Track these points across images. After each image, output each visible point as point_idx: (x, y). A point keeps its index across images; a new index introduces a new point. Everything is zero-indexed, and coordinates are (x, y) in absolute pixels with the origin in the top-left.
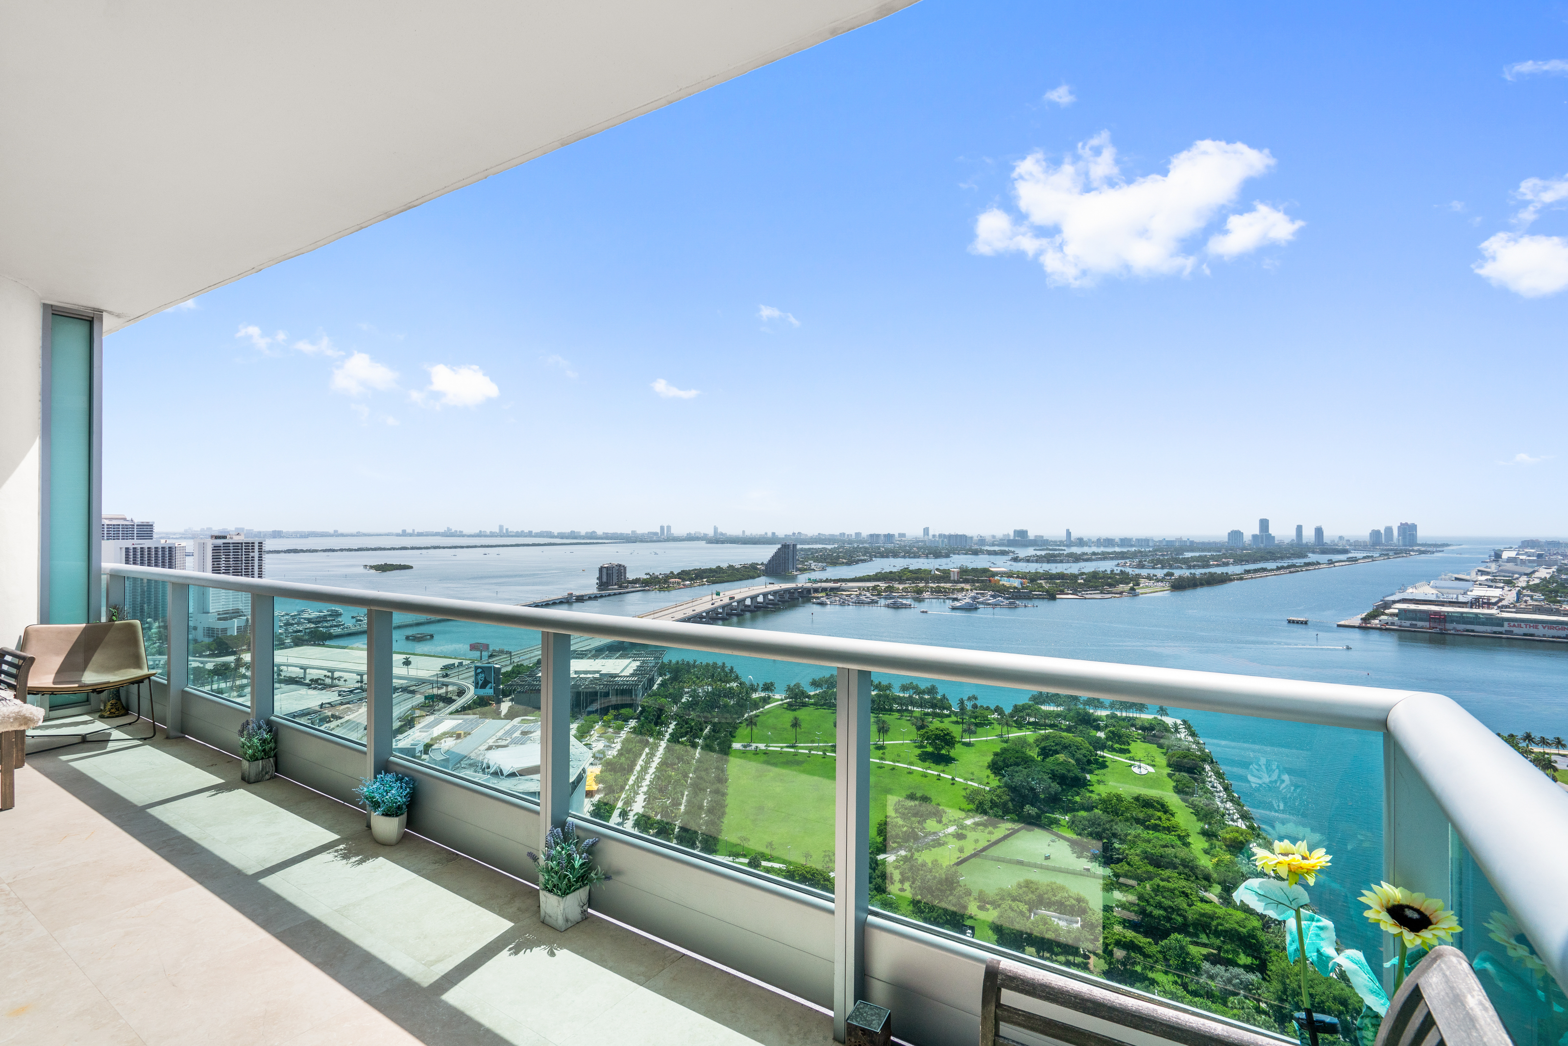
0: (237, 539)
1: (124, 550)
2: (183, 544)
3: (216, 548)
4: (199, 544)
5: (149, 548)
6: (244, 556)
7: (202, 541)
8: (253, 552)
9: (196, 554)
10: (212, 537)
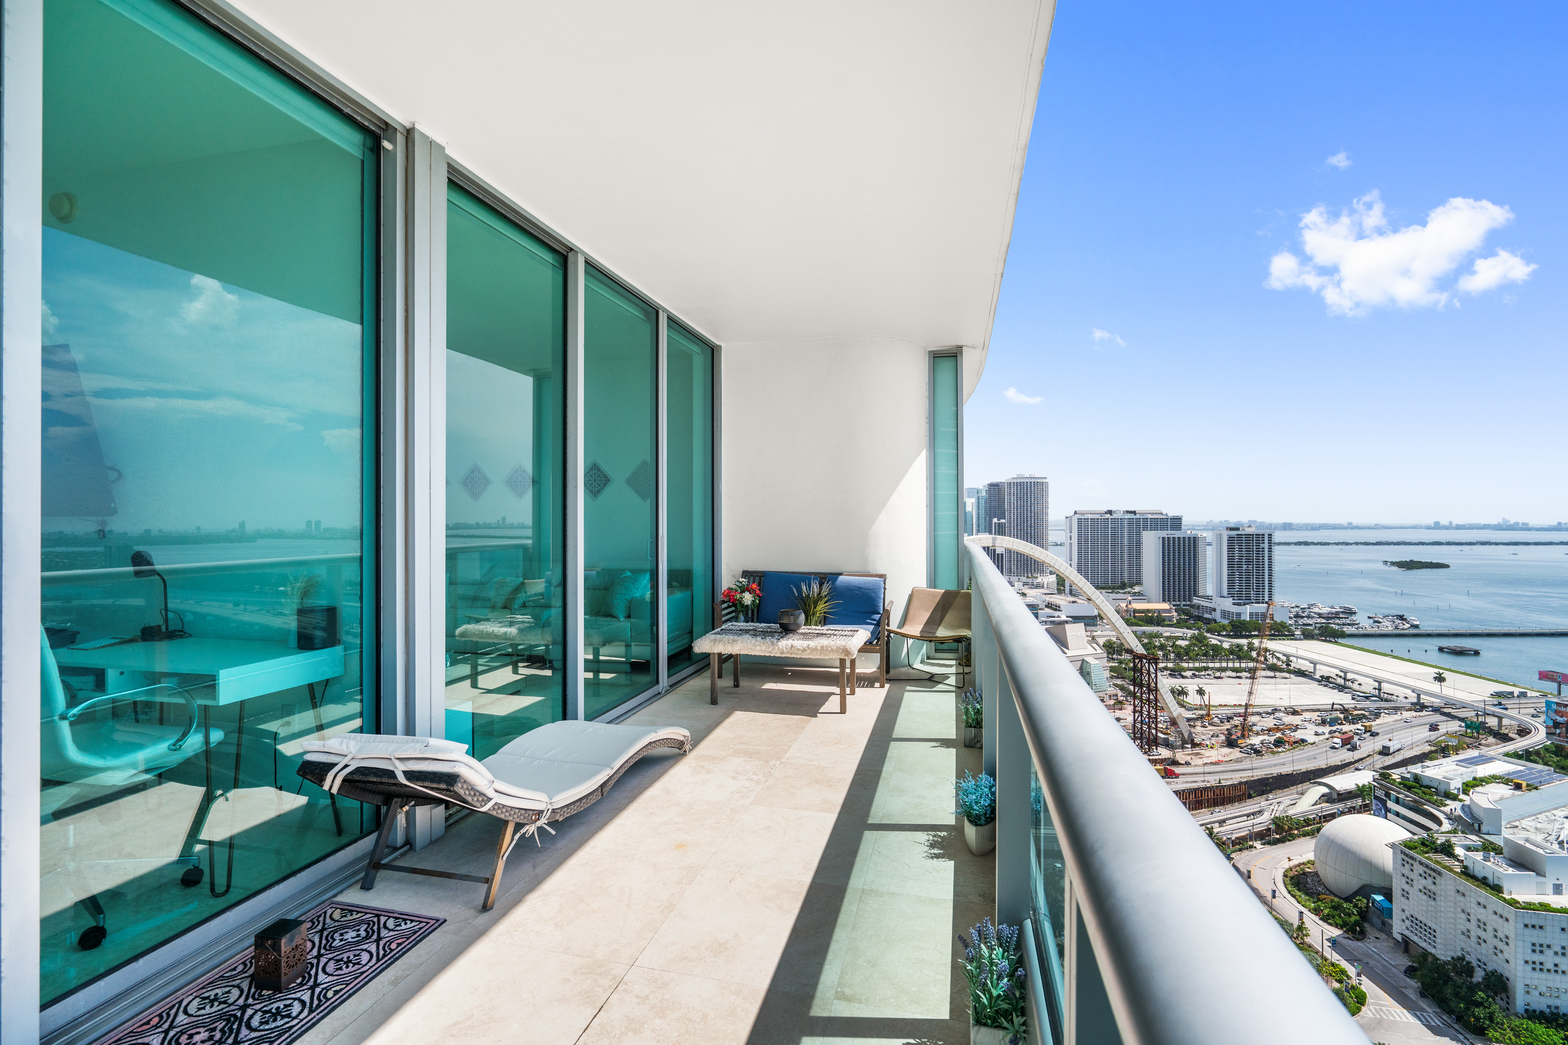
0: (1249, 531)
1: (1161, 539)
2: (1204, 535)
3: (1231, 539)
4: (1217, 534)
5: (1179, 538)
6: (1255, 547)
7: (1219, 532)
8: (1263, 543)
9: (1214, 544)
10: (1227, 528)
